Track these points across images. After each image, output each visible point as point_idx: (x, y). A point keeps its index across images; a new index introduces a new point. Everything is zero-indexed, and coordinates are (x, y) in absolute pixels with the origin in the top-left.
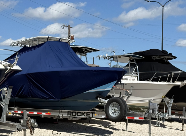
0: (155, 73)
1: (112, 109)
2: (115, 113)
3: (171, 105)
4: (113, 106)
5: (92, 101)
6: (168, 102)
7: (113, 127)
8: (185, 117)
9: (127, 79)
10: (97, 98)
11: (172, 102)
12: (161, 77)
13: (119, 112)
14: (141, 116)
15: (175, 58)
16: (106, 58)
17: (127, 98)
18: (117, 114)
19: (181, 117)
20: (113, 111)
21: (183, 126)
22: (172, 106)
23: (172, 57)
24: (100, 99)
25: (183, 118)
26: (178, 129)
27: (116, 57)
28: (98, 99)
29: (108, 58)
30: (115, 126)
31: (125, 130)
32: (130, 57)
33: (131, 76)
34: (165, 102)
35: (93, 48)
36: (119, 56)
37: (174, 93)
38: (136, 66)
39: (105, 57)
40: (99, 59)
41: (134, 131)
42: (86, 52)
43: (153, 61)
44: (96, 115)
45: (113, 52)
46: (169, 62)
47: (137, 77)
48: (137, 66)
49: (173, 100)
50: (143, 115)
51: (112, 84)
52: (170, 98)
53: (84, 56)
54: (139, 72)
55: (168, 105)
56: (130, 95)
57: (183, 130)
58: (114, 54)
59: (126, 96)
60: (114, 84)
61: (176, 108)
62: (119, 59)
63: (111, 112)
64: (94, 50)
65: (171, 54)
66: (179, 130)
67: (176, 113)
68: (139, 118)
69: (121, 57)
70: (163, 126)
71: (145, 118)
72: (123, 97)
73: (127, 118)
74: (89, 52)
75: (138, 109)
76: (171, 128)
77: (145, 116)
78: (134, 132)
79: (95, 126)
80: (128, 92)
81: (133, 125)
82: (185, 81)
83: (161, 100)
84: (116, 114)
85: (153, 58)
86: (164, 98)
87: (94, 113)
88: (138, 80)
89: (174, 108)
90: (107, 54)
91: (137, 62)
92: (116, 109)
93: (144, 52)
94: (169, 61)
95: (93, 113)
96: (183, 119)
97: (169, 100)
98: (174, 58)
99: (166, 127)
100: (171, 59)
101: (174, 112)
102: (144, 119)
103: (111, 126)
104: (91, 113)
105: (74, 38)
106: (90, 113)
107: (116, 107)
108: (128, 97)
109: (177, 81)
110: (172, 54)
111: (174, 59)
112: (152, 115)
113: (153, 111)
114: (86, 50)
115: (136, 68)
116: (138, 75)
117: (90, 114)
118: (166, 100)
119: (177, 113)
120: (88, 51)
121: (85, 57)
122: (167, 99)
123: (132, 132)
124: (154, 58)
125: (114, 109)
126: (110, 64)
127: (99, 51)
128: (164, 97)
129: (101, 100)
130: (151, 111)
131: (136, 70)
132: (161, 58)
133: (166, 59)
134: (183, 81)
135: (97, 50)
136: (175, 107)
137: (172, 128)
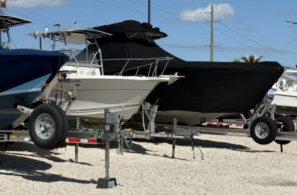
0: (127, 60)
1: (41, 126)
2: (46, 133)
3: (154, 116)
4: (43, 120)
5: (8, 112)
6: (149, 111)
7: (56, 156)
8: (176, 135)
9: (76, 72)
10: (15, 106)
11: (156, 110)
12: (139, 67)
13: (53, 130)
14: (91, 137)
15: (165, 35)
16: (48, 36)
17: (69, 105)
18: (49, 133)
19: (170, 136)
20: (43, 129)
21: (174, 150)
22: (157, 116)
23: (160, 35)
24: (22, 107)
25: (174, 136)
26: (165, 156)
27: (63, 33)
28: (18, 107)
29: (50, 35)
30: (60, 154)
31: (74, 161)
32: (88, 34)
33: (88, 67)
34: (144, 110)
35: (20, 18)
36: (68, 32)
37: (158, 95)
38: (98, 50)
39: (45, 35)
40: (34, 37)
41: (90, 162)
42: (9, 25)
43: (128, 41)
44: (14, 137)
45: (58, 25)
46: (155, 43)
47: (100, 68)
48: (100, 50)
49: (157, 107)
50: (96, 136)
51: (43, 80)
52: (152, 103)
53: (4, 32)
54: (102, 59)
55: (149, 115)
56: (73, 99)
57: (173, 157)
58: (59, 29)
59: (66, 101)
60: (46, 80)
61: (165, 120)
62: (67, 37)
63: (38, 131)
64: (22, 22)
65: (157, 30)
66: (168, 157)
67: (165, 128)
68: (89, 141)
69: (72, 33)
70: (143, 151)
71: (98, 140)
72: (60, 103)
73: (67, 140)
74: (13, 24)
75: (101, 124)
76: (154, 155)
77: (99, 137)
78: (88, 164)
79: (23, 156)
80: (70, 94)
81: (92, 151)
82: (176, 74)
83: (139, 107)
84: (47, 135)
85: (127, 36)
86: (143, 105)
87: (11, 133)
88: (101, 74)
89: (162, 120)
90: (47, 29)
91: (99, 44)
92: (48, 125)
93: (113, 26)
94: (155, 41)
95: (9, 134)
96: (173, 139)
97: (151, 108)
98: (163, 35)
99: (147, 152)
100: (158, 38)
101: (163, 127)
102: (97, 142)
103: (53, 155)
104: (6, 133)
105: (7, 5)
106: (3, 133)
107: (48, 121)
108: (70, 103)
109: (163, 74)
110: (159, 29)
111: (163, 37)
112: (110, 135)
113: (112, 127)
114: (7, 21)
115: (99, 53)
116: (102, 66)
117: (3, 136)
118: (147, 107)
119: (167, 128)
120: (11, 22)
121: (6, 33)
122: (148, 105)
123: (85, 164)
124: (129, 35)
125: (44, 126)
126: (54, 46)
127: (30, 22)
128: (142, 102)
129: (23, 110)
130: (108, 128)
131: (98, 57)
132: (141, 36)
133: (149, 38)
134: (174, 74)
135: (27, 22)
136: (163, 118)
137: (157, 153)
